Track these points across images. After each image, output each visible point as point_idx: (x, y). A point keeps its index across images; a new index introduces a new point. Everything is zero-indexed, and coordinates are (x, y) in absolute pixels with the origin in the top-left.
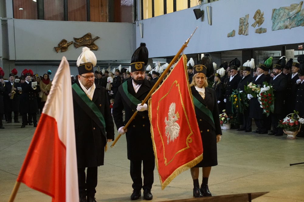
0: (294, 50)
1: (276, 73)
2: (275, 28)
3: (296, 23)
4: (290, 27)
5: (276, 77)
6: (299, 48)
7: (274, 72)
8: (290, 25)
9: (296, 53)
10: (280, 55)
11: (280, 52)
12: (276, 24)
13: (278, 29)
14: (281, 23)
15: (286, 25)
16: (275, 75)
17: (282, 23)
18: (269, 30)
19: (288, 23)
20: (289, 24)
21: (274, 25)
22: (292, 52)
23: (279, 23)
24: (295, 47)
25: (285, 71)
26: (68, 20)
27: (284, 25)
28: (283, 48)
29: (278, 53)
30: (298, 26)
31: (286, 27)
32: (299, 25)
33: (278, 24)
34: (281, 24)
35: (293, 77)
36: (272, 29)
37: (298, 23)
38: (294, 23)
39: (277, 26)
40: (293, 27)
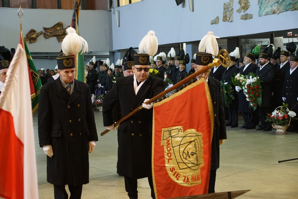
0: (283, 38)
1: (262, 63)
2: (261, 14)
3: (284, 8)
4: (278, 12)
5: (263, 67)
6: (289, 35)
8: (278, 9)
9: (286, 41)
10: (268, 43)
11: (269, 40)
12: (263, 9)
13: (265, 15)
14: (268, 8)
15: (273, 10)
16: (262, 65)
17: (269, 8)
18: (256, 16)
19: (276, 8)
20: (277, 8)
21: (260, 10)
22: (281, 40)
23: (266, 7)
24: (283, 33)
25: (272, 61)
26: (36, 8)
27: (272, 10)
29: (266, 42)
30: (286, 11)
31: (274, 13)
32: (287, 10)
33: (265, 9)
34: (268, 9)
35: (281, 66)
36: (259, 15)
37: (286, 8)
38: (282, 7)
39: (264, 12)
40: (281, 12)
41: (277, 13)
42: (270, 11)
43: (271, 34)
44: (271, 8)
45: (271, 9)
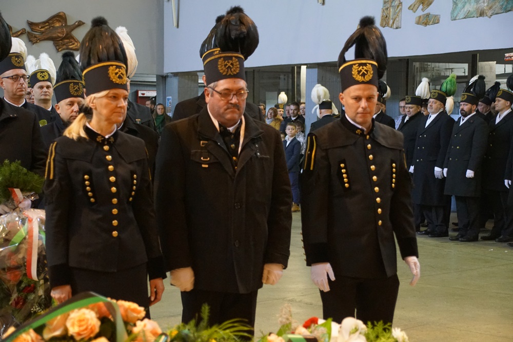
0: (497, 63)
2: (457, 15)
3: (502, 5)
4: (489, 13)
5: (466, 119)
6: (507, 59)
7: (462, 110)
8: (490, 8)
9: (500, 69)
10: (464, 72)
11: (466, 66)
12: (460, 5)
13: (465, 18)
14: (470, 4)
15: (480, 8)
17: (472, 4)
18: (445, 18)
19: (486, 4)
20: (487, 6)
21: (455, 8)
22: (491, 68)
23: (466, 3)
24: (498, 55)
27: (477, 9)
28: (473, 58)
29: (462, 69)
30: (506, 12)
31: (482, 14)
32: (508, 9)
33: (464, 7)
34: (471, 7)
35: (498, 120)
36: (451, 18)
37: (506, 6)
38: (497, 4)
39: (462, 11)
40: (495, 12)
41: (487, 16)
42: (475, 11)
43: (473, 55)
44: (475, 4)
45: (475, 6)
